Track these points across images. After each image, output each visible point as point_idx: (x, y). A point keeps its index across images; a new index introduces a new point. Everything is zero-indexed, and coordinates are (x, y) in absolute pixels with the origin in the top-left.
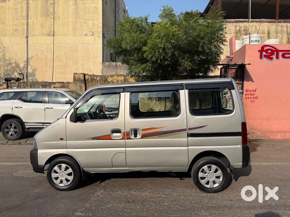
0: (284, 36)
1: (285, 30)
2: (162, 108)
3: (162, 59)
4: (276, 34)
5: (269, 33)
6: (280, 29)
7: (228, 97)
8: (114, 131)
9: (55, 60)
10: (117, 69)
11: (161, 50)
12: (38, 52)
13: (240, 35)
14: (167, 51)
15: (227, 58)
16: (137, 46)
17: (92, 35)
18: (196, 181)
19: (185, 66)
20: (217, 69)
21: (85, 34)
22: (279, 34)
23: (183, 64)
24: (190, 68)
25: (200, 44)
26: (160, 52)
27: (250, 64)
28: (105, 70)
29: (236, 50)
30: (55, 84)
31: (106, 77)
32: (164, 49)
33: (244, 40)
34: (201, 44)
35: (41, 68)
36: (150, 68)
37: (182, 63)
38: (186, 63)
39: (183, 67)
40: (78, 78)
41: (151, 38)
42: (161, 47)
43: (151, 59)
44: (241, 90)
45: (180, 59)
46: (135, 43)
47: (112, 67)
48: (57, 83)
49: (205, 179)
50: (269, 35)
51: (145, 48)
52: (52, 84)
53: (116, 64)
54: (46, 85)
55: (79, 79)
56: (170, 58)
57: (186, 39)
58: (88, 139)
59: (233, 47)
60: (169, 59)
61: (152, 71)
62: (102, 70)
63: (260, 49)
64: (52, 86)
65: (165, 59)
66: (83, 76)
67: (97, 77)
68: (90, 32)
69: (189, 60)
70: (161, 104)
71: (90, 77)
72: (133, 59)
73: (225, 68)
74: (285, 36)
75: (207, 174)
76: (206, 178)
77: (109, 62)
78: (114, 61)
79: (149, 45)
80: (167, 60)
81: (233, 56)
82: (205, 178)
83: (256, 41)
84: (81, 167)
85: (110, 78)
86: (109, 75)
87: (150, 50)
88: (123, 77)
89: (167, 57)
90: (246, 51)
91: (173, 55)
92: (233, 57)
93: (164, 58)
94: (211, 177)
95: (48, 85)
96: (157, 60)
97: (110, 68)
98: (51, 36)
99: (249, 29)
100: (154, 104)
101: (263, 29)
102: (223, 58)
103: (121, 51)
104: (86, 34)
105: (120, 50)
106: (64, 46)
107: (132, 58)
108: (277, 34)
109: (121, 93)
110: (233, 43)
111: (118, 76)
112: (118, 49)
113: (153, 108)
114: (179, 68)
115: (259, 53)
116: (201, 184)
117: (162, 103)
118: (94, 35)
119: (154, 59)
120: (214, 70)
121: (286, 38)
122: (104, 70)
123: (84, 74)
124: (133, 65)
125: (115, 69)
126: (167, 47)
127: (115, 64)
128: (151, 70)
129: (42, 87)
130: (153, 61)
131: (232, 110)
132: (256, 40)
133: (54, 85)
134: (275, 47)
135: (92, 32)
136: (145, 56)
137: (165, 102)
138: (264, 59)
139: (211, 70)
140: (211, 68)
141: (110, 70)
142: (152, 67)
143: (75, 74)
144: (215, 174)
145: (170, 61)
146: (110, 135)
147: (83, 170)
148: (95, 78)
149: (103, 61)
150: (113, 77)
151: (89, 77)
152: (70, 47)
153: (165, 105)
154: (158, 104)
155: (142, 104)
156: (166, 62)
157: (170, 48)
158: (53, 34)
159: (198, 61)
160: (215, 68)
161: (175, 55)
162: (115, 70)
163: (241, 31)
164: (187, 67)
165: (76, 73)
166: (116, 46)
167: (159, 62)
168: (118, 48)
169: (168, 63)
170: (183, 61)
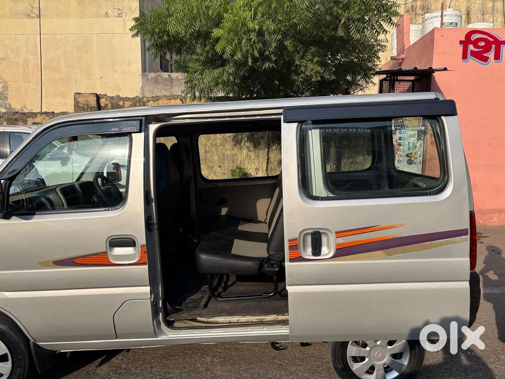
0: (497, 20)
1: (499, 7)
2: (261, 166)
3: (258, 56)
4: (483, 14)
5: (468, 14)
6: (490, 6)
7: (397, 141)
8: (116, 242)
9: (45, 67)
10: (171, 85)
11: (253, 36)
12: (9, 53)
13: (413, 16)
14: (267, 37)
15: (391, 59)
16: (201, 26)
17: (119, 16)
18: (340, 366)
19: (308, 73)
20: (371, 85)
21: (104, 14)
22: (487, 16)
23: (303, 69)
24: (319, 78)
25: (340, 21)
26: (251, 39)
27: (445, 69)
28: (148, 88)
29: (411, 44)
30: (36, 116)
31: (144, 101)
32: (260, 33)
33: (426, 22)
34: (343, 21)
35: (15, 86)
36: (231, 78)
37: (301, 67)
38: (310, 66)
39: (302, 75)
40: (83, 103)
41: (232, 9)
42: (255, 30)
43: (232, 55)
44: (422, 126)
45: (296, 58)
46: (194, 19)
47: (162, 83)
48: (39, 115)
49: (365, 360)
50: (468, 18)
51: (216, 32)
52: (29, 117)
53: (169, 75)
54: (16, 120)
55: (88, 105)
56: (275, 56)
57: (308, 9)
58: (44, 265)
59: (405, 36)
60: (274, 58)
61: (236, 85)
62: (142, 88)
63: (464, 39)
64: (30, 120)
65: (263, 57)
66: (96, 99)
67: (124, 101)
68: (114, 9)
69: (316, 59)
70: (258, 157)
71: (110, 102)
72: (196, 60)
73: (390, 80)
74: (499, 19)
75: (368, 349)
76: (367, 360)
77: (156, 72)
78: (170, 70)
79: (227, 25)
80: (268, 59)
81: (403, 56)
82: (363, 359)
83: (451, 24)
84: (32, 340)
85: (152, 102)
86: (150, 96)
87: (229, 33)
88: (178, 100)
89: (267, 53)
90: (435, 42)
91: (281, 48)
92: (403, 59)
93: (261, 53)
94: (380, 355)
95: (22, 119)
96: (245, 57)
97: (159, 83)
98: (34, 17)
99: (431, 5)
100: (244, 156)
101: (458, 6)
102: (384, 61)
103: (169, 42)
104: (106, 13)
105: (166, 38)
106: (61, 39)
107: (195, 57)
108: (484, 16)
109: (133, 134)
110: (405, 28)
111: (168, 99)
112: (160, 37)
113: (244, 165)
114: (295, 78)
115: (461, 48)
116: (354, 373)
117: (261, 156)
118: (123, 15)
119: (239, 56)
120: (364, 85)
121: (501, 24)
122: (145, 89)
123: (97, 95)
124: (195, 73)
125: (168, 86)
126: (267, 30)
127: (167, 77)
128: (234, 82)
129: (8, 124)
130: (236, 62)
131: (439, 177)
132: (451, 21)
133: (33, 118)
134: (493, 33)
135: (119, 10)
136: (218, 48)
137: (268, 152)
138: (471, 60)
139: (359, 85)
140: (359, 81)
141: (158, 89)
142: (235, 74)
143: (77, 95)
144: (389, 347)
145: (274, 63)
146: (106, 253)
147: (36, 345)
148: (121, 103)
149: (144, 70)
150: (158, 100)
151: (108, 102)
152: (74, 41)
153: (268, 159)
154: (253, 157)
155: (221, 158)
156: (267, 65)
157: (274, 32)
158: (38, 13)
159: (334, 66)
160: (367, 82)
161: (285, 48)
162: (168, 88)
163: (416, 9)
164: (311, 76)
165: (80, 93)
166: (157, 30)
167: (250, 64)
168: (161, 34)
169: (271, 66)
170: (304, 63)
